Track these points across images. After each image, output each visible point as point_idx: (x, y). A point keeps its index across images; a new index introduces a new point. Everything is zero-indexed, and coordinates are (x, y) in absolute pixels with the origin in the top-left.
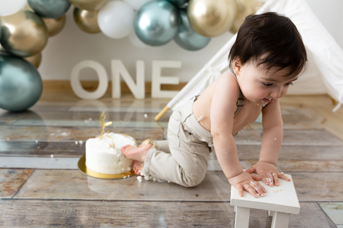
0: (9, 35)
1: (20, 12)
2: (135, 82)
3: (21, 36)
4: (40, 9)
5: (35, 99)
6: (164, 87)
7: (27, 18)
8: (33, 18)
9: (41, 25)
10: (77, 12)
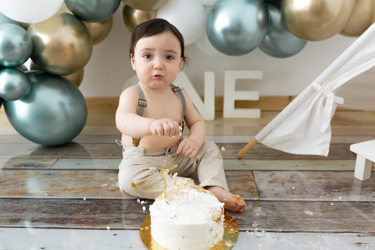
0: (43, 47)
1: (55, 16)
2: (203, 99)
3: (57, 48)
4: (81, 10)
5: (78, 129)
6: (239, 104)
7: (65, 23)
8: (73, 23)
9: (83, 32)
10: (127, 12)
